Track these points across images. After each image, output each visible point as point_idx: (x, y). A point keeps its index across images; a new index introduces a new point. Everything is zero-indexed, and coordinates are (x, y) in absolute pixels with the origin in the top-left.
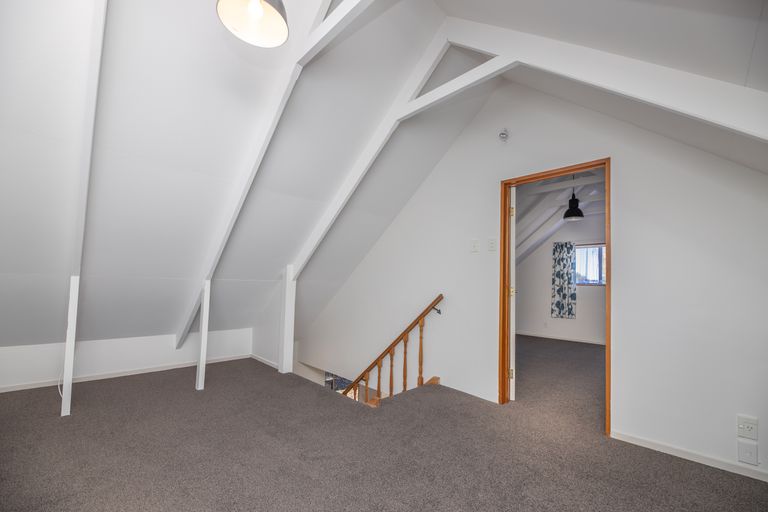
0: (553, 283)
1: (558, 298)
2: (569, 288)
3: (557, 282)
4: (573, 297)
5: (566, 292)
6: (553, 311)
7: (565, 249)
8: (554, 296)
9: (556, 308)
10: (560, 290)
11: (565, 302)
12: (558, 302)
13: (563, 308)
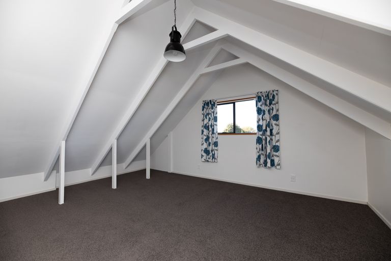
0: (202, 133)
1: (205, 146)
2: (213, 137)
3: (205, 133)
4: (216, 144)
5: (210, 141)
6: (202, 156)
7: (210, 106)
8: (203, 144)
9: (204, 154)
10: (207, 139)
11: (210, 149)
12: (206, 149)
13: (209, 154)
